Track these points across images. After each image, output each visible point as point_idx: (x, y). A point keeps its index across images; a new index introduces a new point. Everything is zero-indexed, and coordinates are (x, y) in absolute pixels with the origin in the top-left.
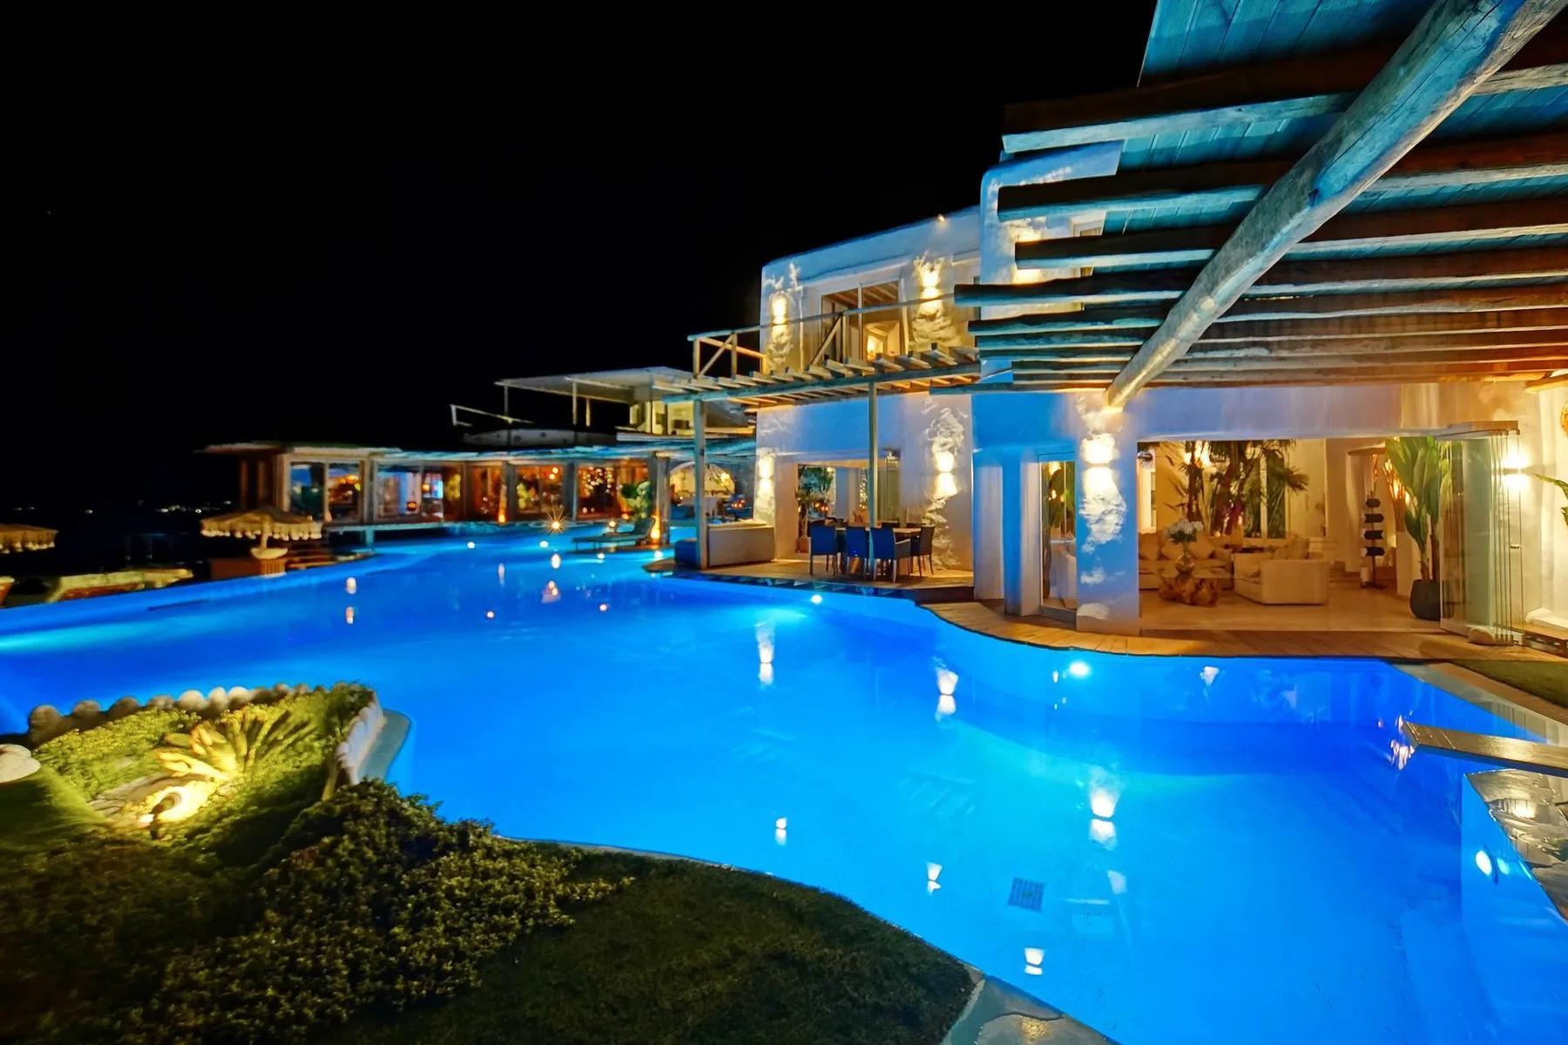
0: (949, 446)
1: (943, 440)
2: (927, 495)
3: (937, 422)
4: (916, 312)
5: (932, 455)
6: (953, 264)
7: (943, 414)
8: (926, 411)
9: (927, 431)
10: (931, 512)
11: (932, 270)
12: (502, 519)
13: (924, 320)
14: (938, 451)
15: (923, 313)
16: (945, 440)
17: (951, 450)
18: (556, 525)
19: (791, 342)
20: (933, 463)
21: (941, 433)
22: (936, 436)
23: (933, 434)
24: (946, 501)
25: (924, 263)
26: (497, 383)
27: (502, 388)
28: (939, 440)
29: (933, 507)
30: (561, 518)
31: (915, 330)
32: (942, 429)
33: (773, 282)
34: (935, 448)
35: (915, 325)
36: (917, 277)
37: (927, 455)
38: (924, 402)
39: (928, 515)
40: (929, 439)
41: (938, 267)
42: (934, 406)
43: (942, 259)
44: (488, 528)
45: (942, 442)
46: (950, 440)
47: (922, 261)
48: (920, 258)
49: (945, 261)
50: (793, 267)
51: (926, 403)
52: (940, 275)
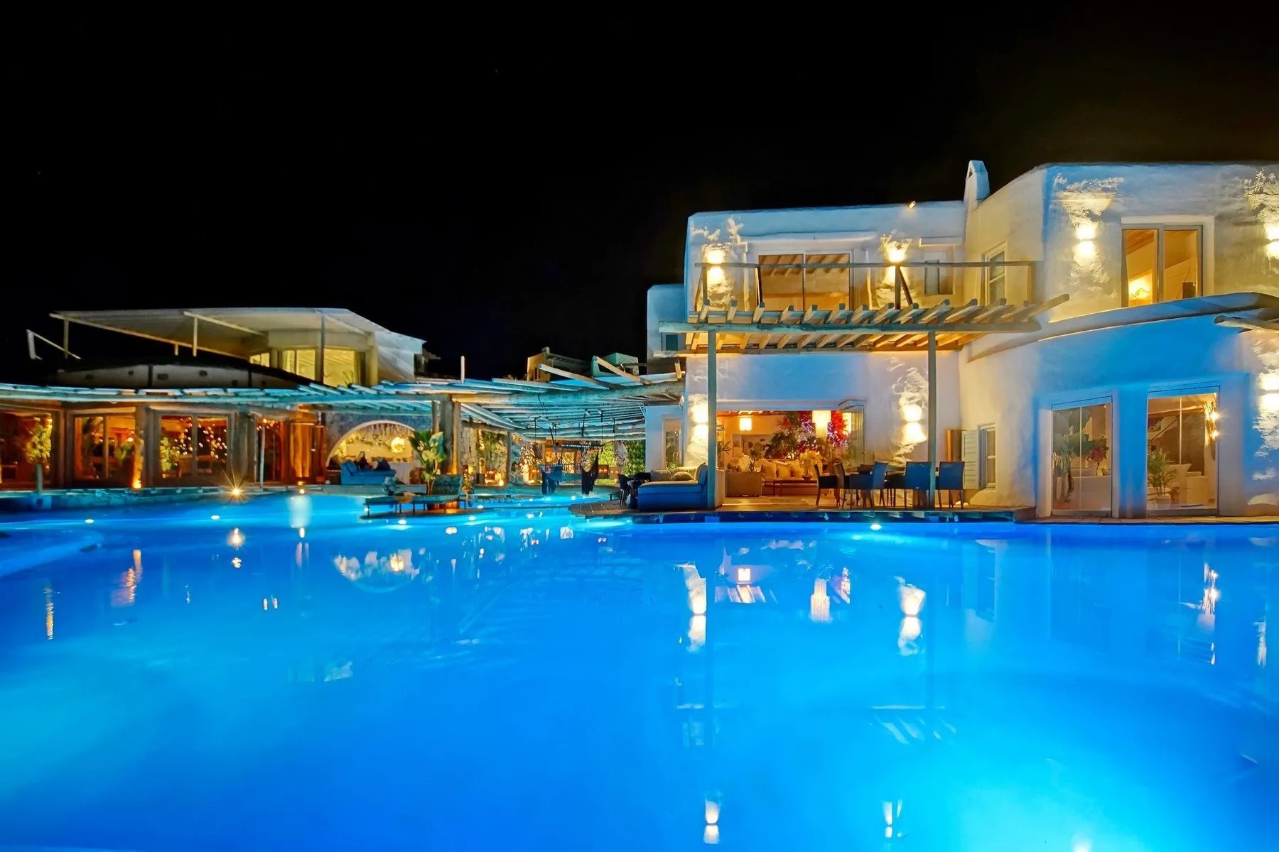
0: (916, 400)
1: (909, 394)
2: (894, 441)
3: (904, 379)
4: (881, 282)
5: (899, 407)
6: (920, 245)
7: (909, 372)
8: (893, 369)
9: (894, 386)
10: (900, 456)
11: (899, 247)
12: (137, 484)
13: (888, 290)
14: (905, 404)
15: (888, 284)
16: (912, 395)
17: (919, 403)
18: (236, 492)
19: (732, 293)
20: (899, 414)
21: (908, 388)
22: (903, 391)
23: (900, 389)
24: (914, 447)
25: (891, 241)
26: (53, 316)
27: (62, 322)
28: (906, 394)
29: (902, 451)
30: (241, 484)
31: (879, 297)
32: (909, 385)
33: (706, 233)
34: (902, 401)
35: (878, 293)
36: (883, 252)
37: (894, 409)
38: (890, 361)
39: (897, 458)
40: (896, 393)
41: (905, 246)
42: (900, 365)
43: (909, 240)
44: (115, 497)
45: (909, 397)
46: (917, 394)
47: (889, 239)
48: (887, 236)
49: (912, 242)
50: (733, 222)
51: (892, 362)
52: (907, 253)
